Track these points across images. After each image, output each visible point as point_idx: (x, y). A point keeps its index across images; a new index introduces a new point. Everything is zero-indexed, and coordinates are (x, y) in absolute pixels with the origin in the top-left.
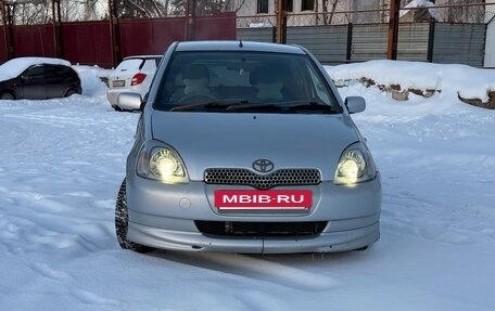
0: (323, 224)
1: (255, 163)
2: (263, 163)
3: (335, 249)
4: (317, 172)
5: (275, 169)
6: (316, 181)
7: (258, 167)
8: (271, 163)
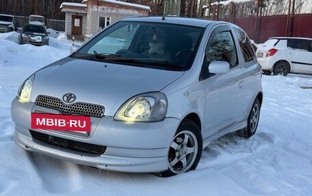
0: (105, 147)
1: (66, 95)
2: (70, 96)
3: (109, 168)
4: (103, 108)
5: (76, 101)
6: (100, 115)
7: (65, 98)
8: (75, 97)
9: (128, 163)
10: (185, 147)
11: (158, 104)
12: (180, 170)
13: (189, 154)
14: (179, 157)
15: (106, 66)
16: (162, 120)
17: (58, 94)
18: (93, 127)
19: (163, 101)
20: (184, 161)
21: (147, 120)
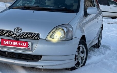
0: (41, 56)
1: (15, 29)
2: (18, 29)
3: (44, 67)
4: (39, 34)
5: (22, 32)
6: (38, 38)
7: (16, 30)
8: (21, 29)
9: (55, 64)
10: (81, 54)
11: (68, 31)
12: (78, 66)
13: (82, 57)
14: (78, 59)
15: (33, 12)
16: (72, 39)
17: (11, 29)
18: (34, 45)
19: (71, 29)
20: (80, 61)
21: (64, 39)
